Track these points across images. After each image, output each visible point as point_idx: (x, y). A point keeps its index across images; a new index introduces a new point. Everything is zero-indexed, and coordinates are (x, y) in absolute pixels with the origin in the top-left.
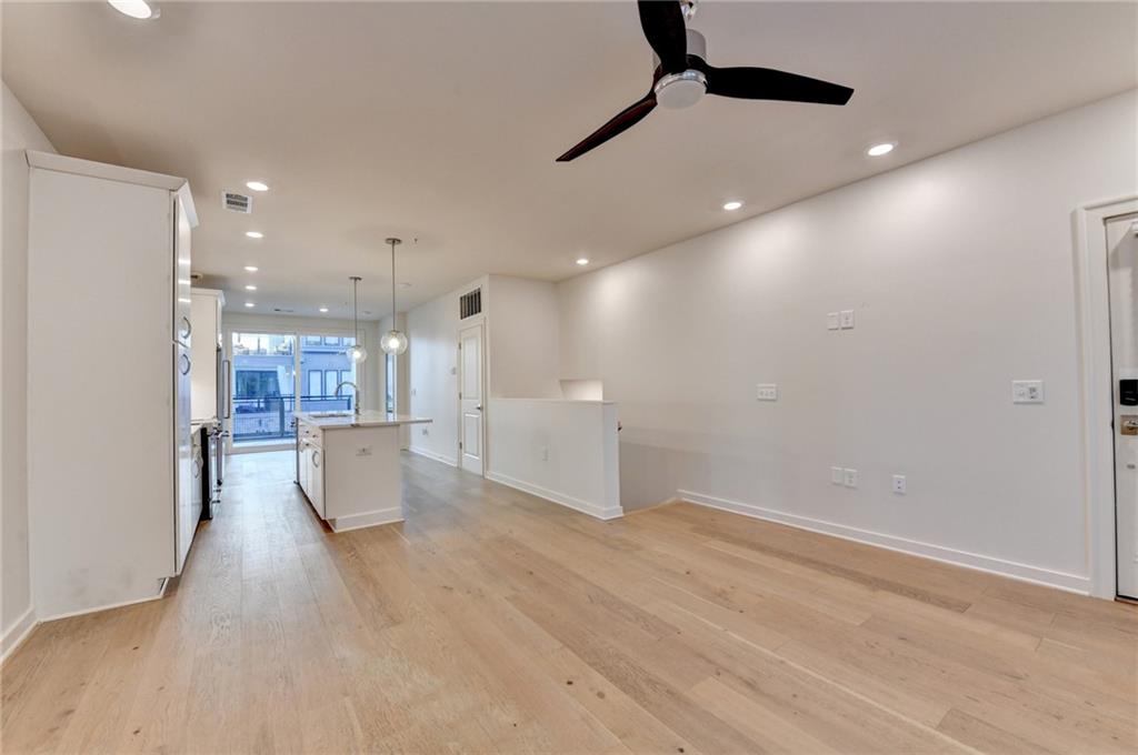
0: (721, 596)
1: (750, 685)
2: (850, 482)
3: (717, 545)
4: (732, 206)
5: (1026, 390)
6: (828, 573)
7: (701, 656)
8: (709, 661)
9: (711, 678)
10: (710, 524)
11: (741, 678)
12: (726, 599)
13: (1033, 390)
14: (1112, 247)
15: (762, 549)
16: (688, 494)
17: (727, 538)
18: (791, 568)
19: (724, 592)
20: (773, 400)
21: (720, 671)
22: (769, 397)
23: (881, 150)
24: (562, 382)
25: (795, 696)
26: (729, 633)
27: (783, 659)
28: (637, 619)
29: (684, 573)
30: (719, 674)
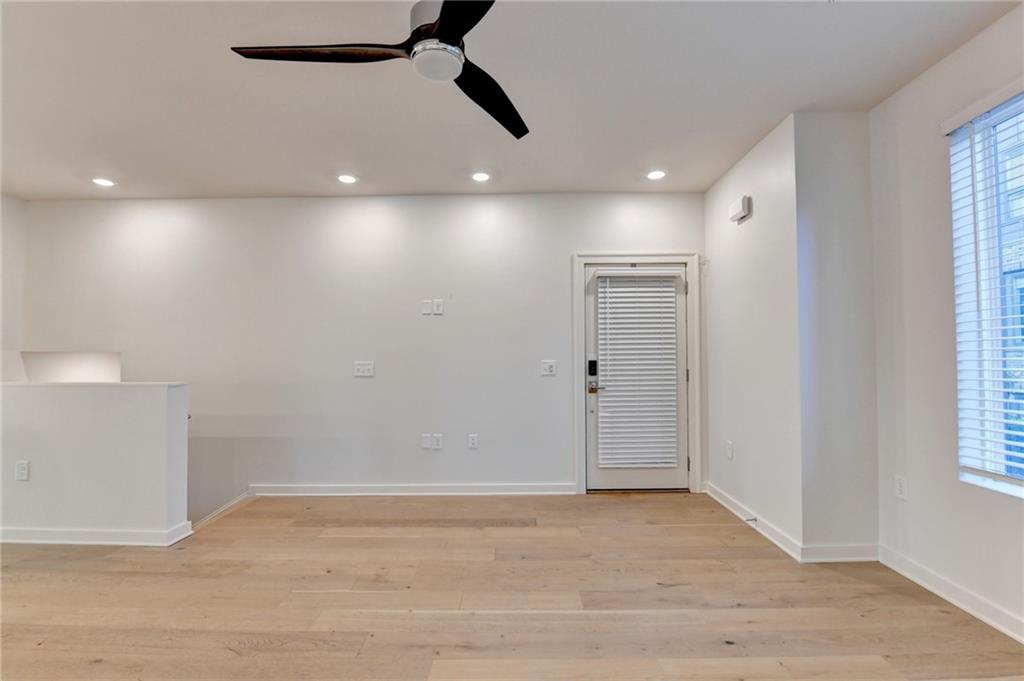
0: (379, 581)
1: (467, 647)
2: (438, 445)
3: (331, 532)
4: (347, 179)
5: (547, 367)
6: (443, 526)
7: (411, 646)
8: (422, 647)
9: (435, 662)
10: (310, 515)
11: (457, 646)
12: (386, 582)
13: (551, 367)
14: (587, 281)
15: (378, 523)
16: (264, 488)
17: (340, 523)
18: (416, 533)
19: (378, 576)
20: (371, 377)
21: (438, 649)
22: (366, 374)
23: (481, 177)
24: (24, 354)
25: (502, 636)
26: (414, 611)
27: (471, 611)
28: (316, 645)
29: (325, 573)
30: (438, 653)
